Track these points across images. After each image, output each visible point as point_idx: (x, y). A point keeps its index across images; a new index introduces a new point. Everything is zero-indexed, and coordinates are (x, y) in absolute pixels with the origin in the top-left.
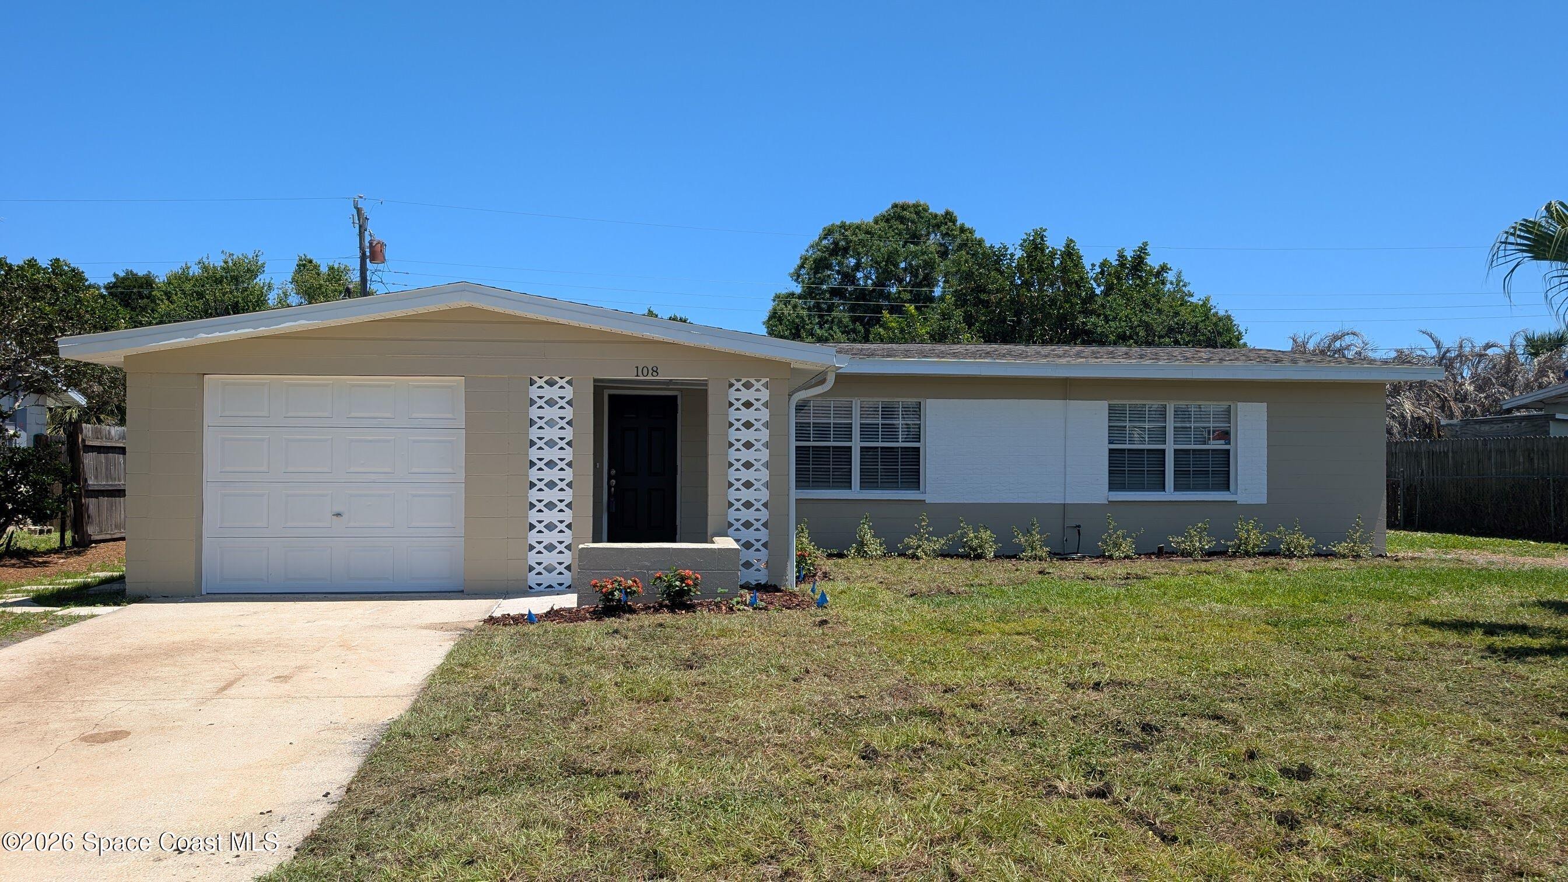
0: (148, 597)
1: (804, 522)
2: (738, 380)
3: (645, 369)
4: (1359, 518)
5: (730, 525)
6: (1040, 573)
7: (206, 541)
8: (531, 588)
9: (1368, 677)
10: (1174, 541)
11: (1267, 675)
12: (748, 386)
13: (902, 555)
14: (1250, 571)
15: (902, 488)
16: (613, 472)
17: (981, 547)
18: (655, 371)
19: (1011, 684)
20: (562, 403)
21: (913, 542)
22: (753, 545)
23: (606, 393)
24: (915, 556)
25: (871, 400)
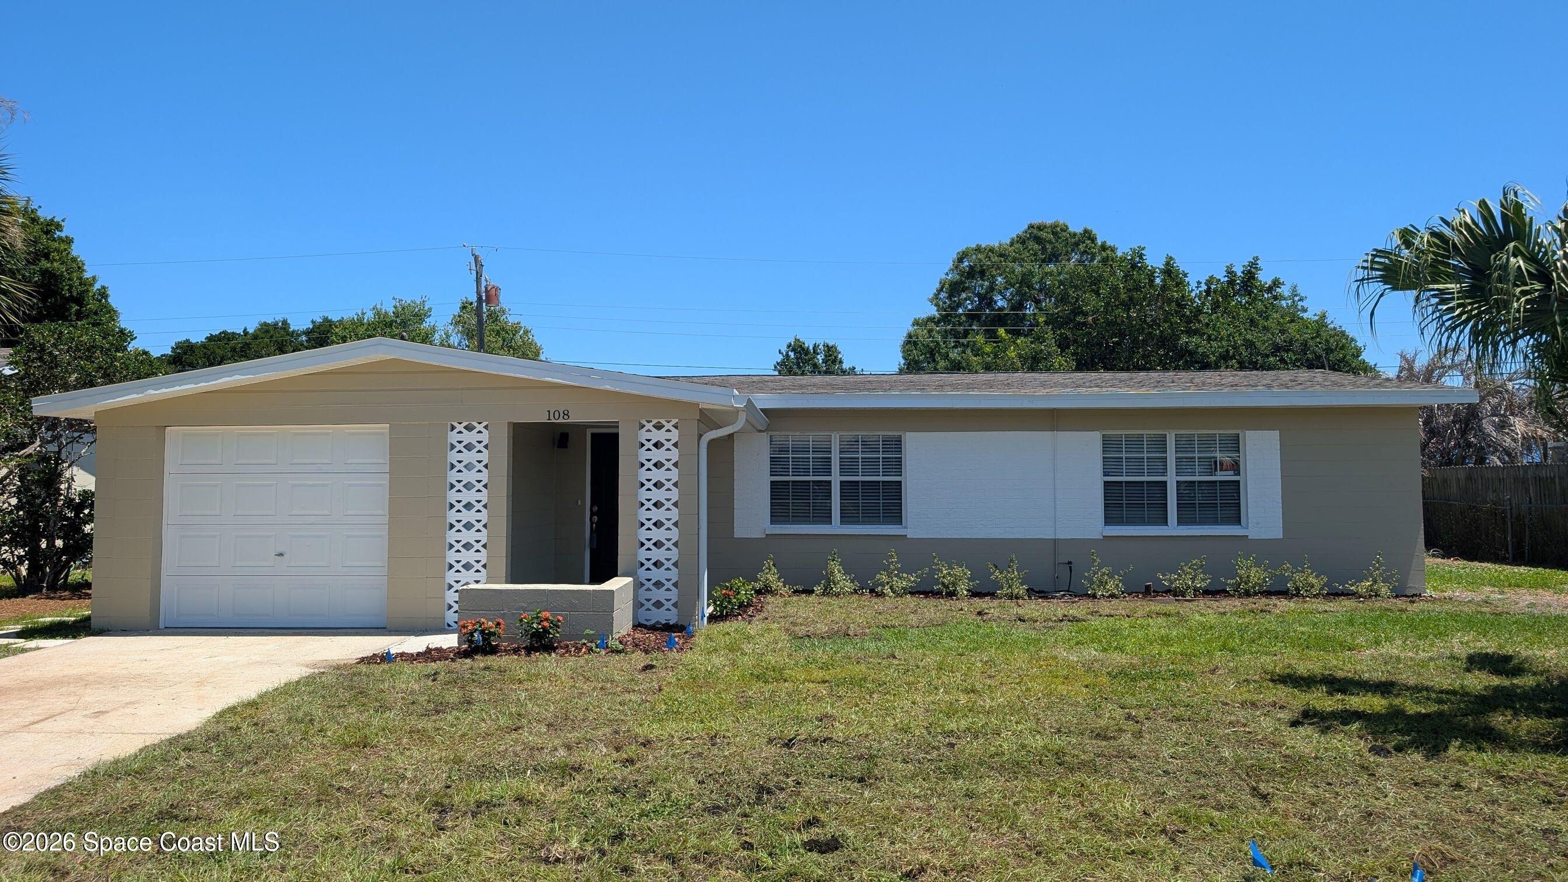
1: (771, 559)
2: (649, 422)
3: (557, 413)
4: (1379, 554)
5: (639, 565)
6: (979, 613)
7: (163, 578)
8: (449, 625)
10: (1166, 579)
12: (658, 427)
13: (870, 590)
15: (885, 523)
16: (596, 508)
17: (954, 584)
18: (566, 414)
19: (712, 738)
20: (480, 447)
21: (884, 578)
22: (663, 585)
23: (589, 432)
24: (881, 595)
25: (849, 434)
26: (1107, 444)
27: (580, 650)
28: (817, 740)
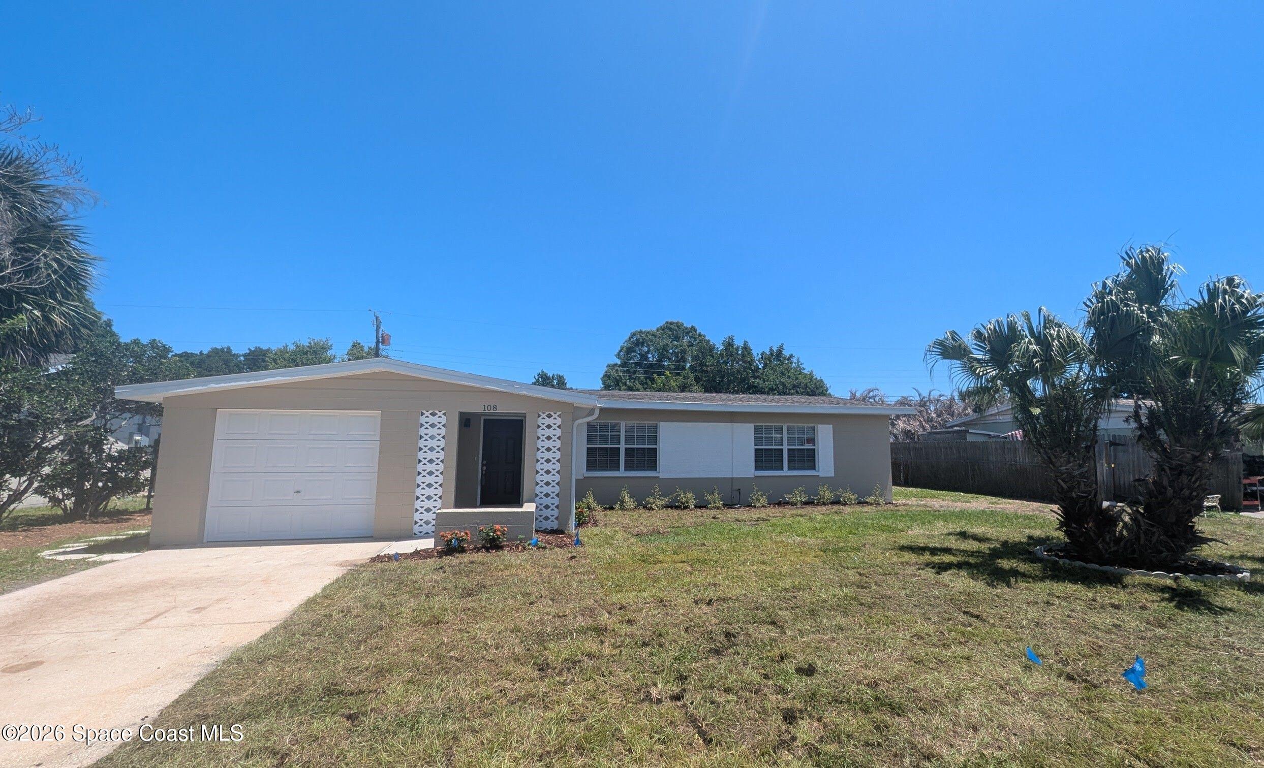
0: (165, 546)
1: (591, 491)
2: (544, 413)
3: (490, 406)
4: (878, 484)
5: (537, 495)
6: (714, 518)
7: (209, 509)
8: (415, 534)
9: (865, 588)
10: (787, 497)
11: (811, 589)
12: (549, 416)
13: (645, 507)
14: (823, 514)
15: (647, 470)
16: (485, 462)
17: (687, 502)
18: (495, 407)
19: (661, 602)
20: (440, 426)
21: (652, 500)
22: (550, 507)
23: (483, 418)
24: (651, 509)
25: (631, 423)
26: (757, 430)
27: (518, 548)
28: (724, 599)
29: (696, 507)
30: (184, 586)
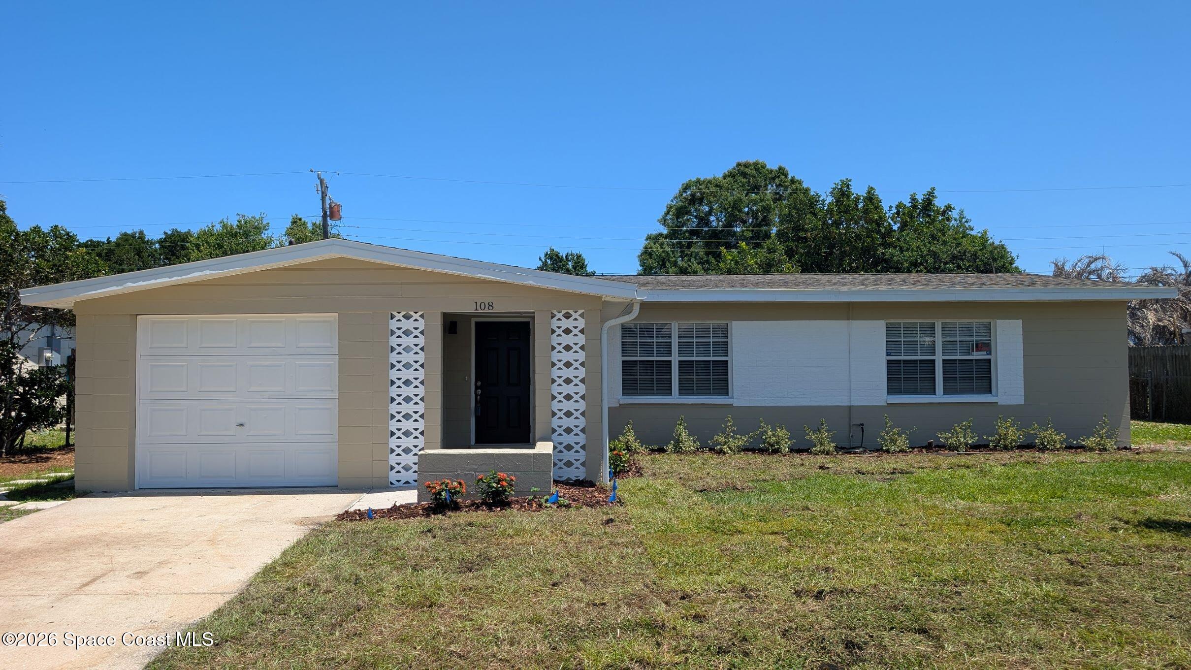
0: (91, 492)
1: (630, 424)
2: (559, 312)
3: (483, 304)
4: (1105, 416)
5: (554, 431)
6: (821, 468)
7: (137, 446)
8: (392, 483)
9: (1081, 584)
10: (943, 437)
11: (985, 582)
12: (567, 316)
13: (711, 450)
14: (1004, 465)
15: (714, 394)
16: (479, 383)
17: (778, 443)
18: (491, 305)
19: (743, 590)
20: (416, 333)
21: (722, 439)
22: (573, 447)
23: (473, 321)
24: (721, 452)
25: (685, 323)
26: (891, 330)
27: (531, 505)
28: (842, 592)
29: (792, 450)
30: (118, 543)
